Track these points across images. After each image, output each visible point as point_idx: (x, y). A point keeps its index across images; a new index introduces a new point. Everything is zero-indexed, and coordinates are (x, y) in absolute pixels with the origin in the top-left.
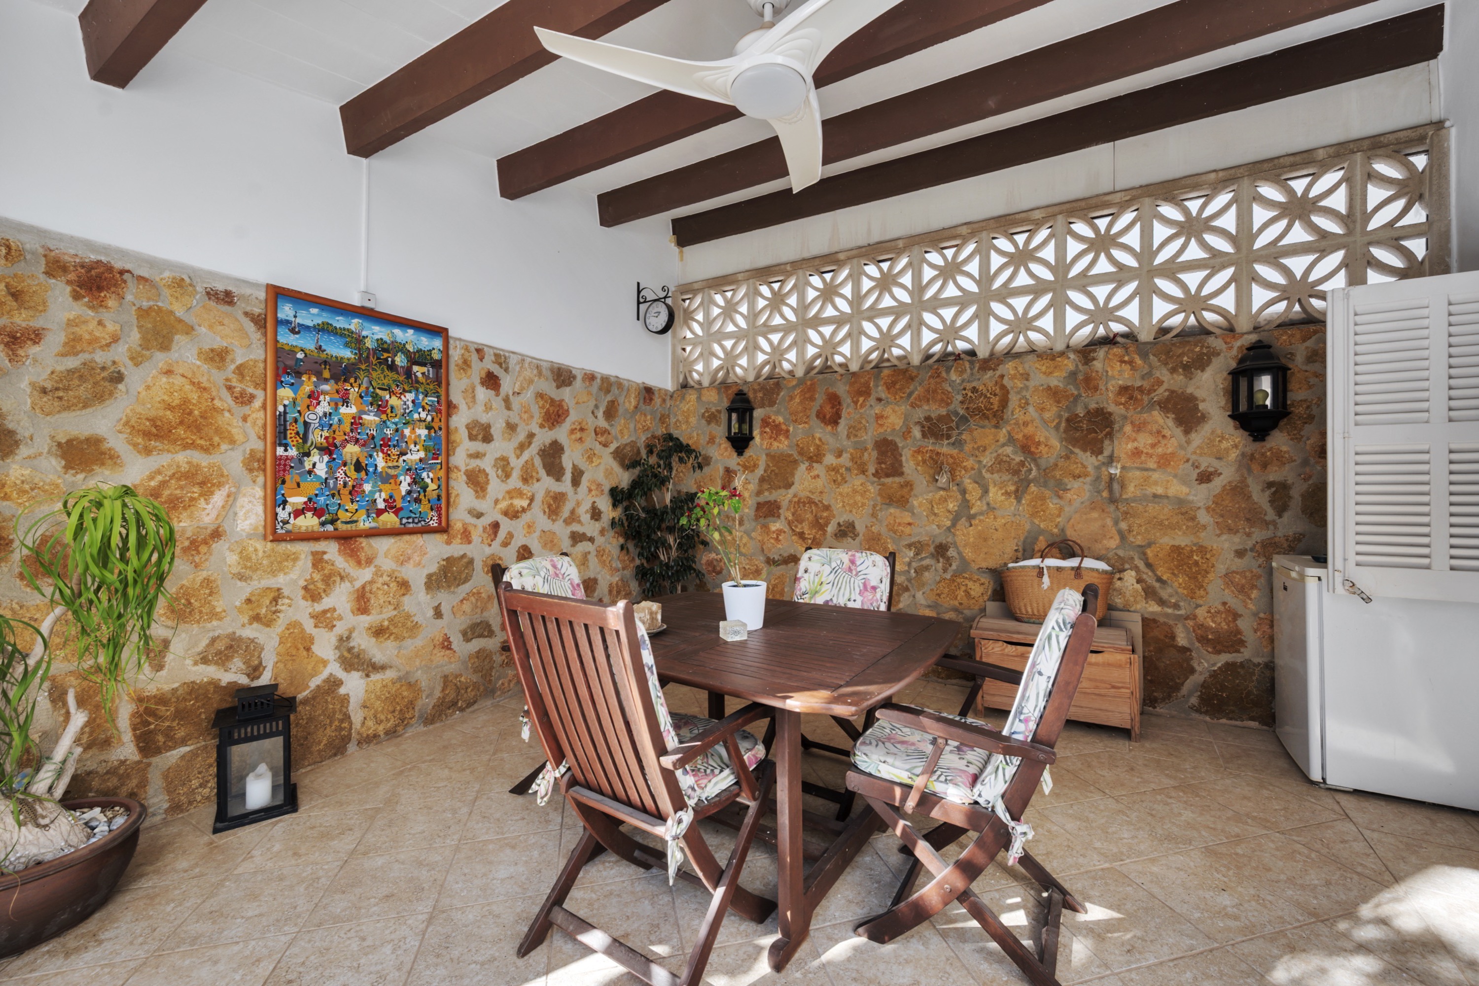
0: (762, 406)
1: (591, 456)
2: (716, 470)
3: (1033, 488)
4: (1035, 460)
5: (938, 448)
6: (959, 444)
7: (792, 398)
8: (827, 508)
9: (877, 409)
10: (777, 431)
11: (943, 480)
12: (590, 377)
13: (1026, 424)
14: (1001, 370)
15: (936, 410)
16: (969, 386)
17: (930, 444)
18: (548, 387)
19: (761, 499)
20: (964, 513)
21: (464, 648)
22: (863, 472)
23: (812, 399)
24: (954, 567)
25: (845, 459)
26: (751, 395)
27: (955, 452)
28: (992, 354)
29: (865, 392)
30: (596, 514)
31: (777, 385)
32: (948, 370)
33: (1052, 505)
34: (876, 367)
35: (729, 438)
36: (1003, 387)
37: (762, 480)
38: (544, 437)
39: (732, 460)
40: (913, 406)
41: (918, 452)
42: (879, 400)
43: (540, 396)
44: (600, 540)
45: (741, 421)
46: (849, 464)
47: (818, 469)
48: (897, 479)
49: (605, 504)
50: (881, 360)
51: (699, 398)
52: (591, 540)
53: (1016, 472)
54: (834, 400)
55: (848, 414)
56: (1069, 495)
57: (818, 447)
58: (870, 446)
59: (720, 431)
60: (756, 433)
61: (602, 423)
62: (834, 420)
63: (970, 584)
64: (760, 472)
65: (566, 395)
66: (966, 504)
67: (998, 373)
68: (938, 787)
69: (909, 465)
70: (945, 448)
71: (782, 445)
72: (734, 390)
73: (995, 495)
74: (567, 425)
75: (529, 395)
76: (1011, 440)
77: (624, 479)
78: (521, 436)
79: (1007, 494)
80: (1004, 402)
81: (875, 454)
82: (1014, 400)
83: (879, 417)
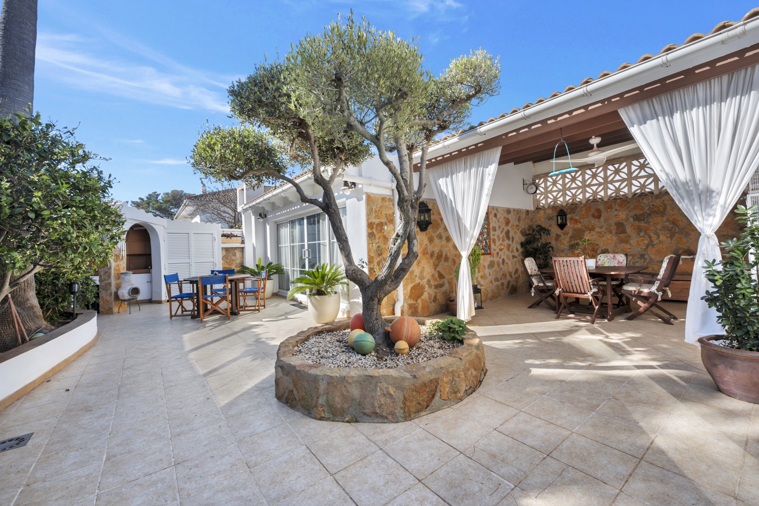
0: (570, 214)
1: (515, 233)
2: (553, 234)
3: (677, 235)
4: (677, 226)
5: (640, 224)
6: (648, 222)
7: (582, 211)
8: (597, 245)
9: (616, 213)
10: (576, 221)
11: (642, 234)
12: (514, 210)
13: (673, 215)
14: (663, 198)
15: (638, 212)
16: (651, 204)
17: (637, 223)
18: (505, 215)
19: (571, 243)
20: (651, 244)
21: (495, 283)
22: (611, 232)
23: (590, 211)
24: (648, 261)
25: (604, 229)
26: (565, 211)
27: (646, 225)
28: (660, 193)
29: (611, 208)
30: (517, 250)
31: (576, 206)
32: (643, 199)
33: (684, 240)
34: (614, 199)
35: (558, 225)
36: (664, 204)
37: (571, 237)
38: (506, 229)
39: (559, 231)
40: (629, 211)
41: (632, 226)
42: (616, 210)
43: (505, 218)
44: (518, 257)
45: (562, 219)
46: (605, 231)
47: (593, 233)
48: (624, 235)
49: (519, 247)
50: (616, 196)
51: (545, 213)
52: (517, 257)
53: (670, 230)
54: (599, 211)
55: (604, 215)
56: (691, 236)
57: (593, 226)
58: (613, 225)
59: (554, 223)
60: (568, 223)
61: (517, 223)
62: (599, 217)
63: (654, 266)
64: (570, 235)
65: (509, 216)
66: (651, 241)
67: (662, 200)
68: (642, 290)
69: (629, 230)
70: (642, 224)
71: (579, 226)
72: (558, 209)
73: (662, 238)
74: (510, 225)
75: (502, 218)
76: (668, 220)
77: (523, 239)
78: (501, 229)
79: (667, 237)
80: (665, 208)
81: (615, 227)
82: (668, 208)
83: (616, 215)
